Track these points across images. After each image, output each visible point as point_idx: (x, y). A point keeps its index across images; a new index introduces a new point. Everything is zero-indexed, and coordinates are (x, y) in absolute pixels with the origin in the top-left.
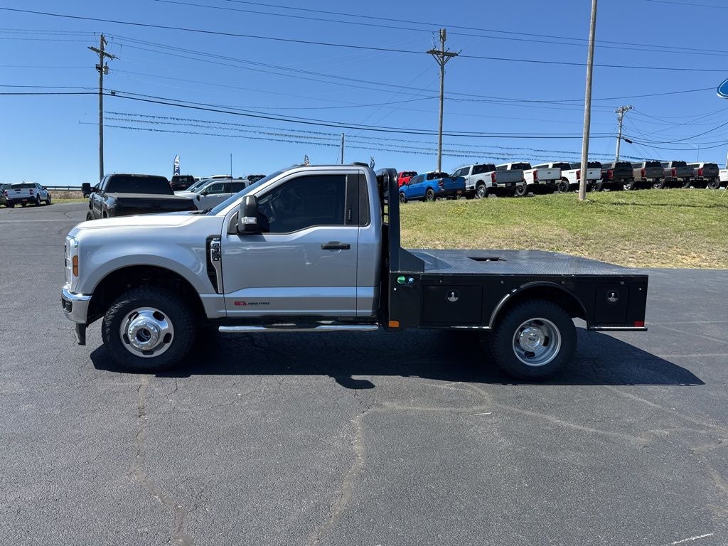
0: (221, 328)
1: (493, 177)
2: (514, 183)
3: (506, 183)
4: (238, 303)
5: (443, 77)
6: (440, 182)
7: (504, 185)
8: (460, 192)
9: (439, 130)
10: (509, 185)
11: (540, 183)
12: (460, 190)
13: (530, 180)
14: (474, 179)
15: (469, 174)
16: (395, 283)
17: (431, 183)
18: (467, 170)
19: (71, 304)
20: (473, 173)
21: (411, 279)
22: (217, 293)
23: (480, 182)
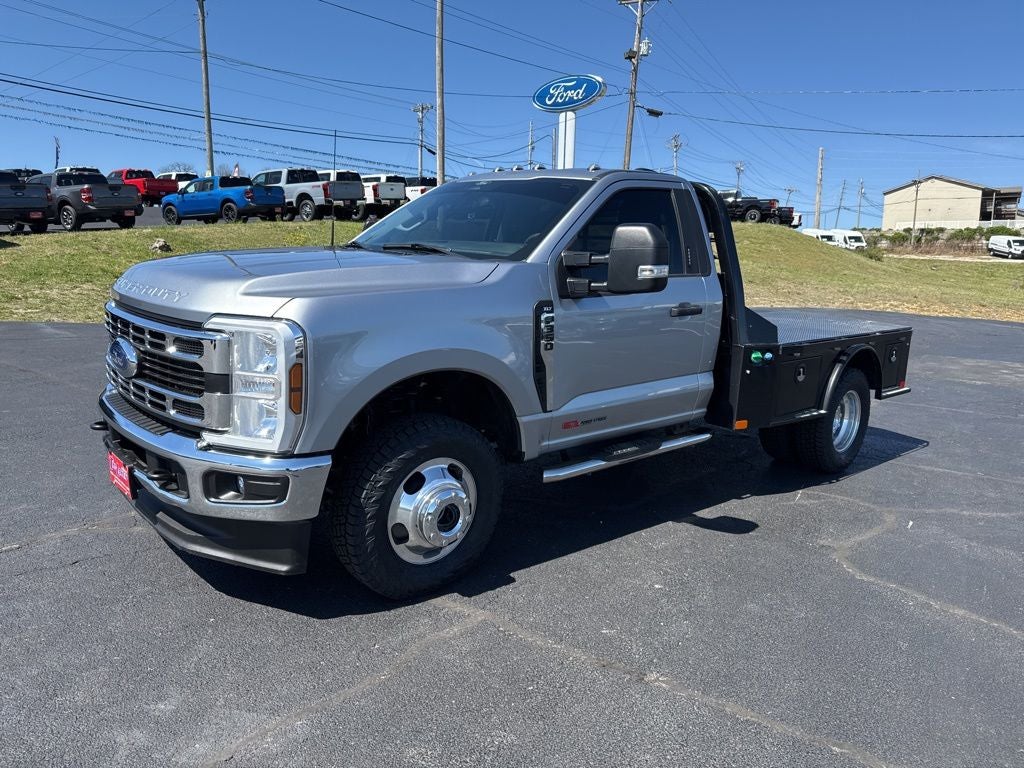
0: (549, 475)
1: (325, 189)
2: (353, 202)
3: (343, 200)
4: (569, 424)
5: (203, 21)
6: (247, 192)
7: (341, 203)
8: (278, 210)
9: (205, 109)
10: (348, 203)
11: (383, 202)
12: (278, 206)
13: (370, 198)
14: (292, 191)
15: (282, 184)
16: (748, 363)
17: (230, 192)
18: (276, 176)
19: (285, 481)
20: (289, 182)
21: (768, 355)
22: (545, 410)
23: (304, 197)
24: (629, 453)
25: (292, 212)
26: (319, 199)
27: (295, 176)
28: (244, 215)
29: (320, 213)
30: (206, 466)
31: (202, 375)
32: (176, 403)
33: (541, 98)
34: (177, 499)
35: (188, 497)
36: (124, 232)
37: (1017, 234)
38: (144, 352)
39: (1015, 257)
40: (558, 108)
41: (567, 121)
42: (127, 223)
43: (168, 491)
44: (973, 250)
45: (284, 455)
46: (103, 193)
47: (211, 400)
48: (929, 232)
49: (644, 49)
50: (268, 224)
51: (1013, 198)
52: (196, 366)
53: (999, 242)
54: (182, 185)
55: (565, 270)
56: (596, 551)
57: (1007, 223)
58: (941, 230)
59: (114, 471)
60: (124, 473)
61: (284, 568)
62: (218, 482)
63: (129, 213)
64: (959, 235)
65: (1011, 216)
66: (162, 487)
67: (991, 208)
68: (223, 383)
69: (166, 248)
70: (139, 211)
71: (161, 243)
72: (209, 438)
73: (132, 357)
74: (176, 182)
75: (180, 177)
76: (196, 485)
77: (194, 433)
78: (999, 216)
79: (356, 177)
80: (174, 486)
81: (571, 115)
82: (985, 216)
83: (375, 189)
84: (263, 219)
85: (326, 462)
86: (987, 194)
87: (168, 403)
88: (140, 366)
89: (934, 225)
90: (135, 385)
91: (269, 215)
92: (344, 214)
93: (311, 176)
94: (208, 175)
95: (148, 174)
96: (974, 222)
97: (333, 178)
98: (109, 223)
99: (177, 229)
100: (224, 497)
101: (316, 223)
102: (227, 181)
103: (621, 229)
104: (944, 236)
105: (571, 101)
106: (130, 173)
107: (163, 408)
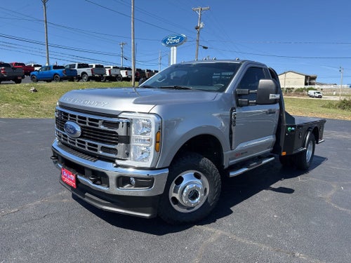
1: (92, 71)
2: (102, 75)
6: (63, 71)
7: (98, 75)
8: (75, 78)
9: (46, 42)
10: (100, 75)
11: (112, 76)
12: (75, 76)
13: (108, 74)
14: (80, 71)
15: (76, 68)
16: (287, 131)
17: (57, 71)
18: (74, 66)
19: (153, 179)
20: (78, 68)
21: (293, 129)
22: (231, 149)
23: (84, 73)
24: (254, 165)
25: (79, 78)
26: (90, 74)
27: (81, 66)
28: (62, 79)
29: (90, 79)
30: (118, 174)
31: (117, 137)
32: (103, 148)
33: (165, 41)
34: (103, 188)
35: (108, 187)
36: (18, 85)
37: (316, 90)
38: (85, 127)
39: (316, 97)
40: (171, 45)
41: (174, 50)
42: (18, 82)
43: (98, 184)
44: (303, 95)
45: (152, 169)
46: (9, 70)
47: (120, 147)
48: (289, 89)
49: (201, 26)
50: (72, 83)
51: (314, 78)
52: (115, 133)
53: (311, 92)
54: (36, 68)
55: (238, 96)
56: (245, 202)
57: (313, 86)
58: (293, 88)
59: (65, 177)
60: (73, 177)
61: (147, 215)
62: (123, 181)
63: (19, 78)
64: (298, 90)
65: (314, 84)
66: (94, 183)
67: (308, 82)
68: (127, 140)
69: (35, 91)
70: (23, 77)
71: (34, 89)
72: (119, 162)
73: (78, 129)
74: (33, 67)
75: (35, 66)
76: (112, 182)
77: (112, 160)
78: (310, 84)
79: (102, 66)
80: (99, 182)
81: (175, 48)
82: (306, 84)
83: (110, 71)
84: (70, 81)
85: (167, 171)
86: (307, 77)
87: (99, 148)
88: (82, 133)
89: (291, 87)
90: (78, 141)
91: (71, 79)
92: (98, 79)
93: (86, 66)
94: (47, 65)
95: (23, 64)
96: (303, 86)
97: (94, 67)
98: (11, 81)
99: (38, 84)
100: (125, 187)
101: (88, 83)
102: (55, 67)
103: (261, 81)
104: (294, 90)
105: (175, 43)
106: (16, 64)
107: (96, 150)
